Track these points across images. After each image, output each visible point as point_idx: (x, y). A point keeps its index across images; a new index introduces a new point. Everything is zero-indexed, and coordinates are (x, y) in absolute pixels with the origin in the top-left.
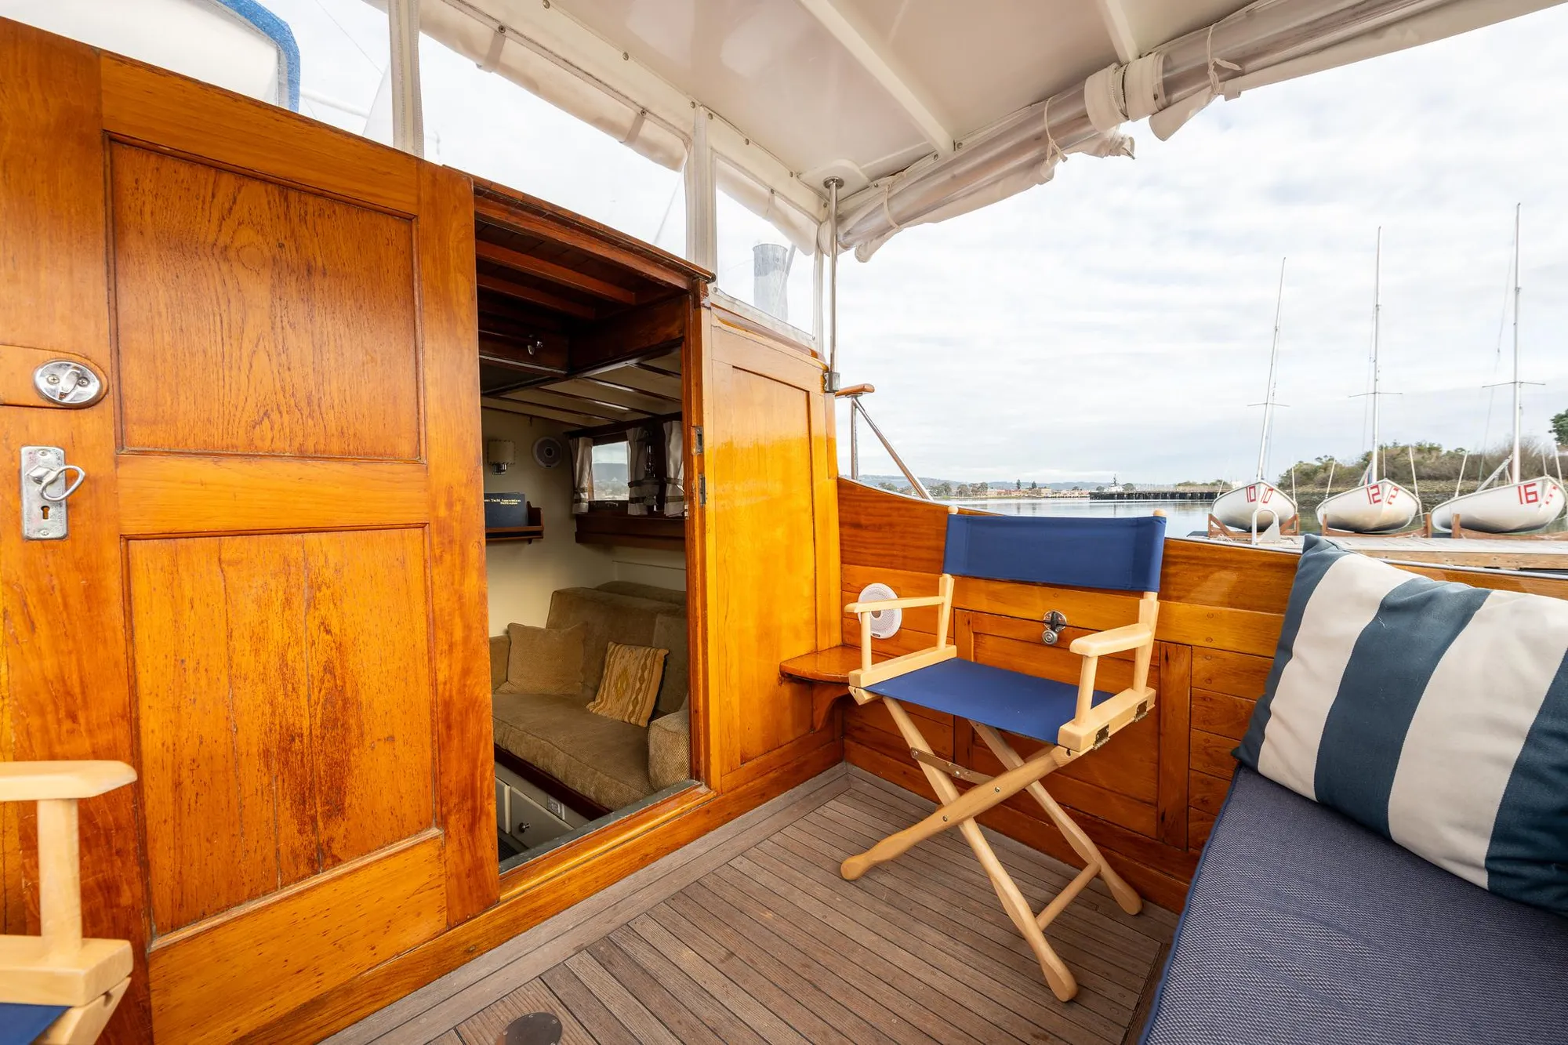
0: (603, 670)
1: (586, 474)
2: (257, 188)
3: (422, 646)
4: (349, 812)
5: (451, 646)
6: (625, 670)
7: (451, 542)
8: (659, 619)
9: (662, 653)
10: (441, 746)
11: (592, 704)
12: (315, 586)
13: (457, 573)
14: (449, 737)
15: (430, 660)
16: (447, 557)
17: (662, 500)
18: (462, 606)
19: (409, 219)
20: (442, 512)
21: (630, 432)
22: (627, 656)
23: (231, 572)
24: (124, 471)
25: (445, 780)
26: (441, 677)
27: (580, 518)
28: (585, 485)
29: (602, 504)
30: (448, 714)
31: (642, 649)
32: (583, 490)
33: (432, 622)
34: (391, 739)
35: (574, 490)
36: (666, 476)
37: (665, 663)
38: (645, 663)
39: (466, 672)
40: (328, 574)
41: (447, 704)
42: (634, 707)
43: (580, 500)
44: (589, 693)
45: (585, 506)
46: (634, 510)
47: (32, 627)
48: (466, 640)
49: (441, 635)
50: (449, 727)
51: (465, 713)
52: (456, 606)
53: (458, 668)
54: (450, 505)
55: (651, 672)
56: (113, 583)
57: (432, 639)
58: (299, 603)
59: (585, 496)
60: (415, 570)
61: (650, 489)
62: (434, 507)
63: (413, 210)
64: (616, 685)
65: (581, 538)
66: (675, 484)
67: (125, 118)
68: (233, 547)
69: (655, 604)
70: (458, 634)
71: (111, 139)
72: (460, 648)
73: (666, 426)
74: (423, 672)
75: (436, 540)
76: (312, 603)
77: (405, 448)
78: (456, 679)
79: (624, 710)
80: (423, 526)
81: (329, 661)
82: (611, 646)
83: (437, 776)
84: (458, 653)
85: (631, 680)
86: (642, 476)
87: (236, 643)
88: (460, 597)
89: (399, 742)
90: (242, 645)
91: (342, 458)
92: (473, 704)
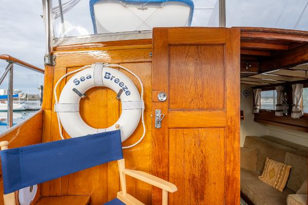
0: (264, 167)
1: (259, 100)
2: (192, 47)
3: (223, 160)
4: (205, 200)
5: (230, 161)
6: (273, 169)
7: (231, 132)
8: (287, 154)
9: (289, 167)
10: (226, 189)
11: (260, 177)
12: (200, 141)
13: (233, 141)
14: (229, 187)
15: (225, 164)
16: (230, 136)
17: (290, 112)
18: (234, 150)
19: (223, 45)
20: (229, 124)
21: (277, 88)
22: (274, 164)
23: (185, 137)
24: (170, 114)
25: (227, 199)
26: (228, 169)
27: (256, 114)
28: (258, 104)
29: (265, 111)
30: (229, 180)
31: (281, 163)
32: (258, 106)
33: (226, 154)
34: (215, 183)
35: (254, 106)
36: (292, 103)
37: (290, 171)
38: (282, 169)
39: (234, 169)
40: (203, 139)
41: (229, 177)
42: (277, 183)
43: (256, 109)
44: (259, 173)
45: (258, 111)
46: (277, 114)
47: (155, 145)
48: (234, 160)
49: (228, 158)
50: (229, 184)
51: (233, 181)
52: (232, 150)
53: (232, 167)
54: (231, 122)
55: (285, 172)
56: (167, 138)
57: (225, 158)
58: (197, 146)
59: (258, 107)
60: (222, 139)
61: (285, 108)
62: (227, 122)
63: (225, 42)
64: (270, 173)
65: (255, 120)
66: (296, 107)
67: (172, 40)
68: (186, 131)
69: (286, 148)
70: (232, 158)
71: (170, 45)
72: (232, 162)
73: (293, 86)
74: (223, 167)
75: (227, 131)
76: (199, 145)
77: (221, 106)
78: (231, 171)
79: (273, 183)
80: (224, 127)
81: (202, 161)
82: (268, 159)
83: (225, 196)
84: (232, 164)
85: (276, 173)
86: (281, 103)
87: (185, 153)
88: (233, 148)
89: (216, 185)
90: (186, 154)
91: (207, 109)
92: (235, 179)
